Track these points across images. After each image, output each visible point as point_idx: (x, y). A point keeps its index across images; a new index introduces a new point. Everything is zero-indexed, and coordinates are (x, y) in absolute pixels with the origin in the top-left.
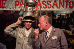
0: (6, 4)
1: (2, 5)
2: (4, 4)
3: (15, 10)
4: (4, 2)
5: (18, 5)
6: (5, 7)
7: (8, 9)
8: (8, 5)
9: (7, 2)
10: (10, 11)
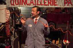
0: (57, 3)
1: (54, 4)
2: (56, 2)
3: (65, 7)
4: (56, 1)
5: (67, 3)
6: (57, 5)
7: (59, 7)
8: (59, 3)
9: (58, 1)
10: (60, 8)
